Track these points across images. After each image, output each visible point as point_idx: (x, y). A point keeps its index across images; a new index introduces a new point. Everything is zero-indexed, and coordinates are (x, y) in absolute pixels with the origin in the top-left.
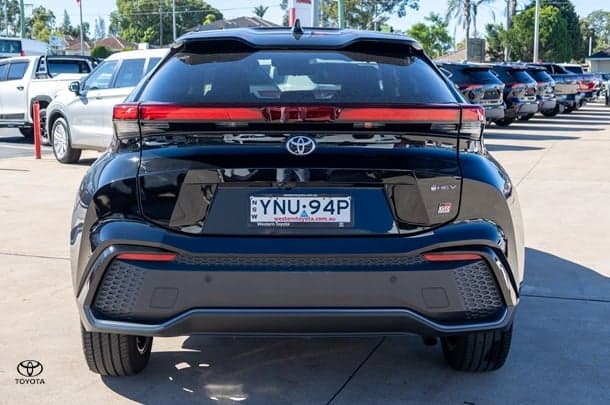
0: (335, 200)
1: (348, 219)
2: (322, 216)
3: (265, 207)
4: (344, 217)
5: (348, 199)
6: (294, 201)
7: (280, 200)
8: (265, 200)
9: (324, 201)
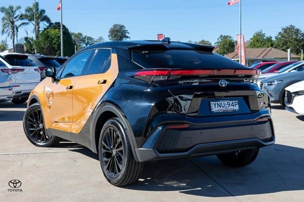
0: (234, 102)
1: (238, 108)
2: (231, 108)
3: (215, 105)
4: (237, 108)
5: (237, 101)
6: (223, 103)
7: (219, 103)
8: (215, 103)
9: (231, 102)
